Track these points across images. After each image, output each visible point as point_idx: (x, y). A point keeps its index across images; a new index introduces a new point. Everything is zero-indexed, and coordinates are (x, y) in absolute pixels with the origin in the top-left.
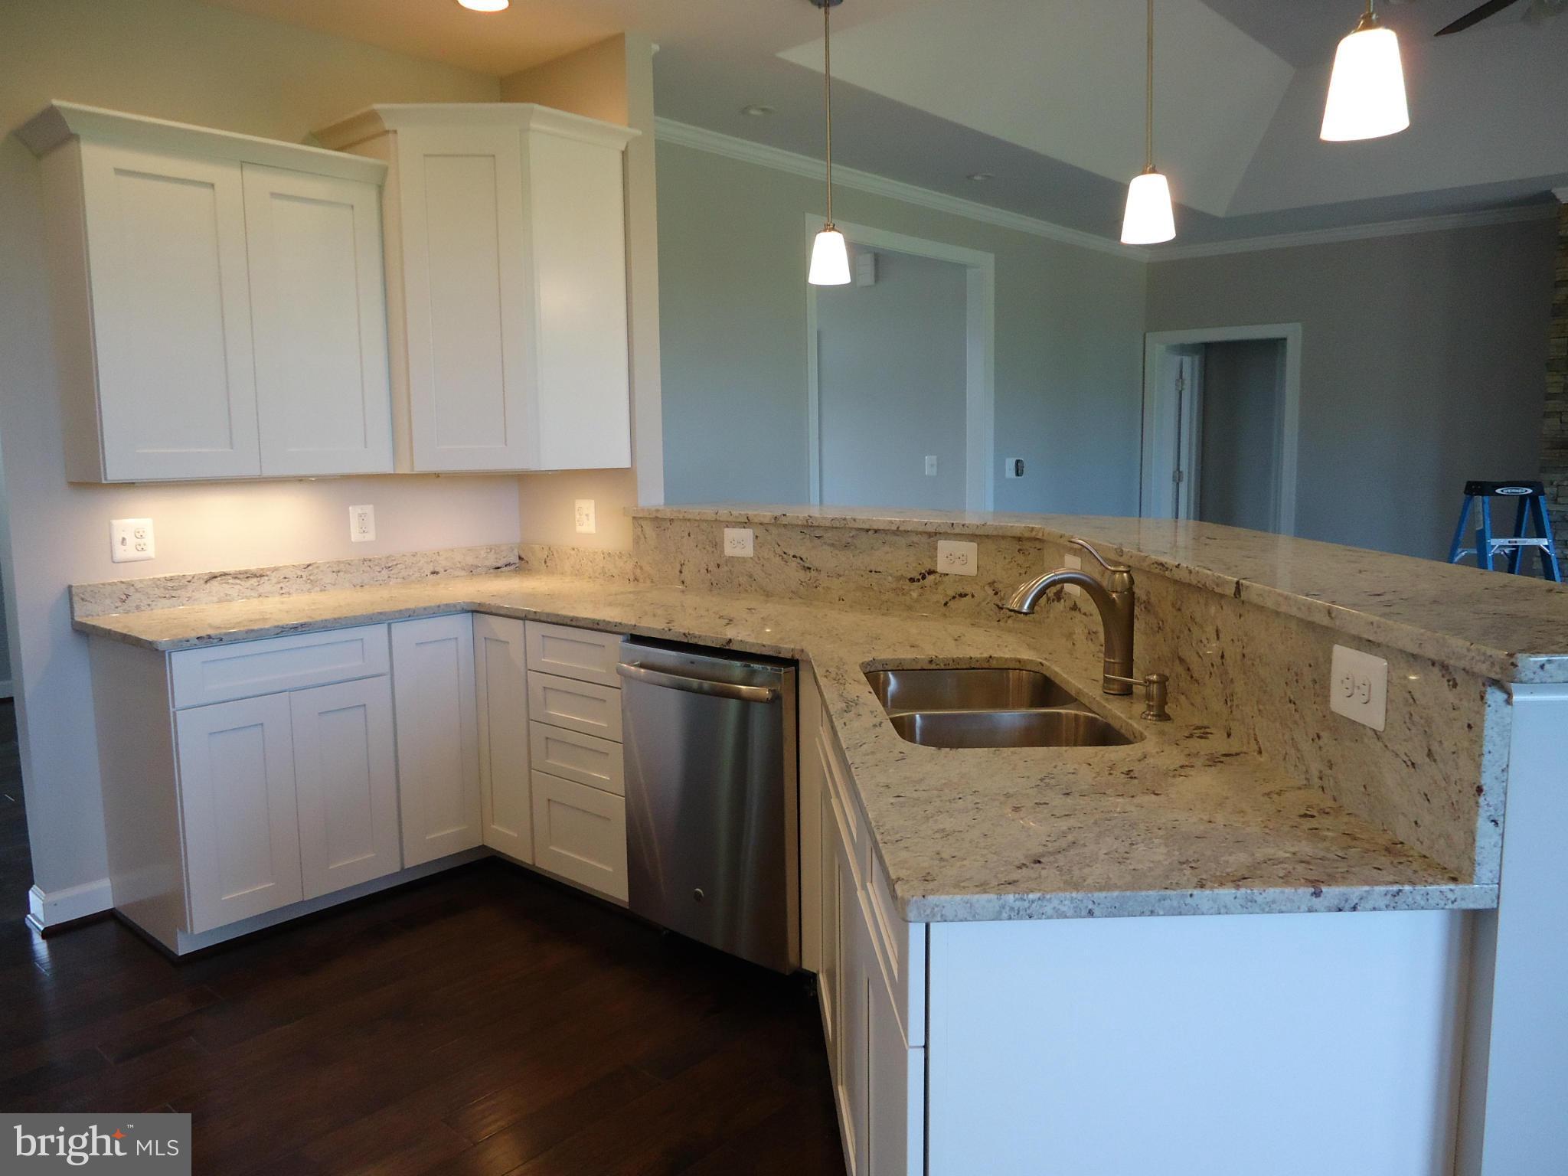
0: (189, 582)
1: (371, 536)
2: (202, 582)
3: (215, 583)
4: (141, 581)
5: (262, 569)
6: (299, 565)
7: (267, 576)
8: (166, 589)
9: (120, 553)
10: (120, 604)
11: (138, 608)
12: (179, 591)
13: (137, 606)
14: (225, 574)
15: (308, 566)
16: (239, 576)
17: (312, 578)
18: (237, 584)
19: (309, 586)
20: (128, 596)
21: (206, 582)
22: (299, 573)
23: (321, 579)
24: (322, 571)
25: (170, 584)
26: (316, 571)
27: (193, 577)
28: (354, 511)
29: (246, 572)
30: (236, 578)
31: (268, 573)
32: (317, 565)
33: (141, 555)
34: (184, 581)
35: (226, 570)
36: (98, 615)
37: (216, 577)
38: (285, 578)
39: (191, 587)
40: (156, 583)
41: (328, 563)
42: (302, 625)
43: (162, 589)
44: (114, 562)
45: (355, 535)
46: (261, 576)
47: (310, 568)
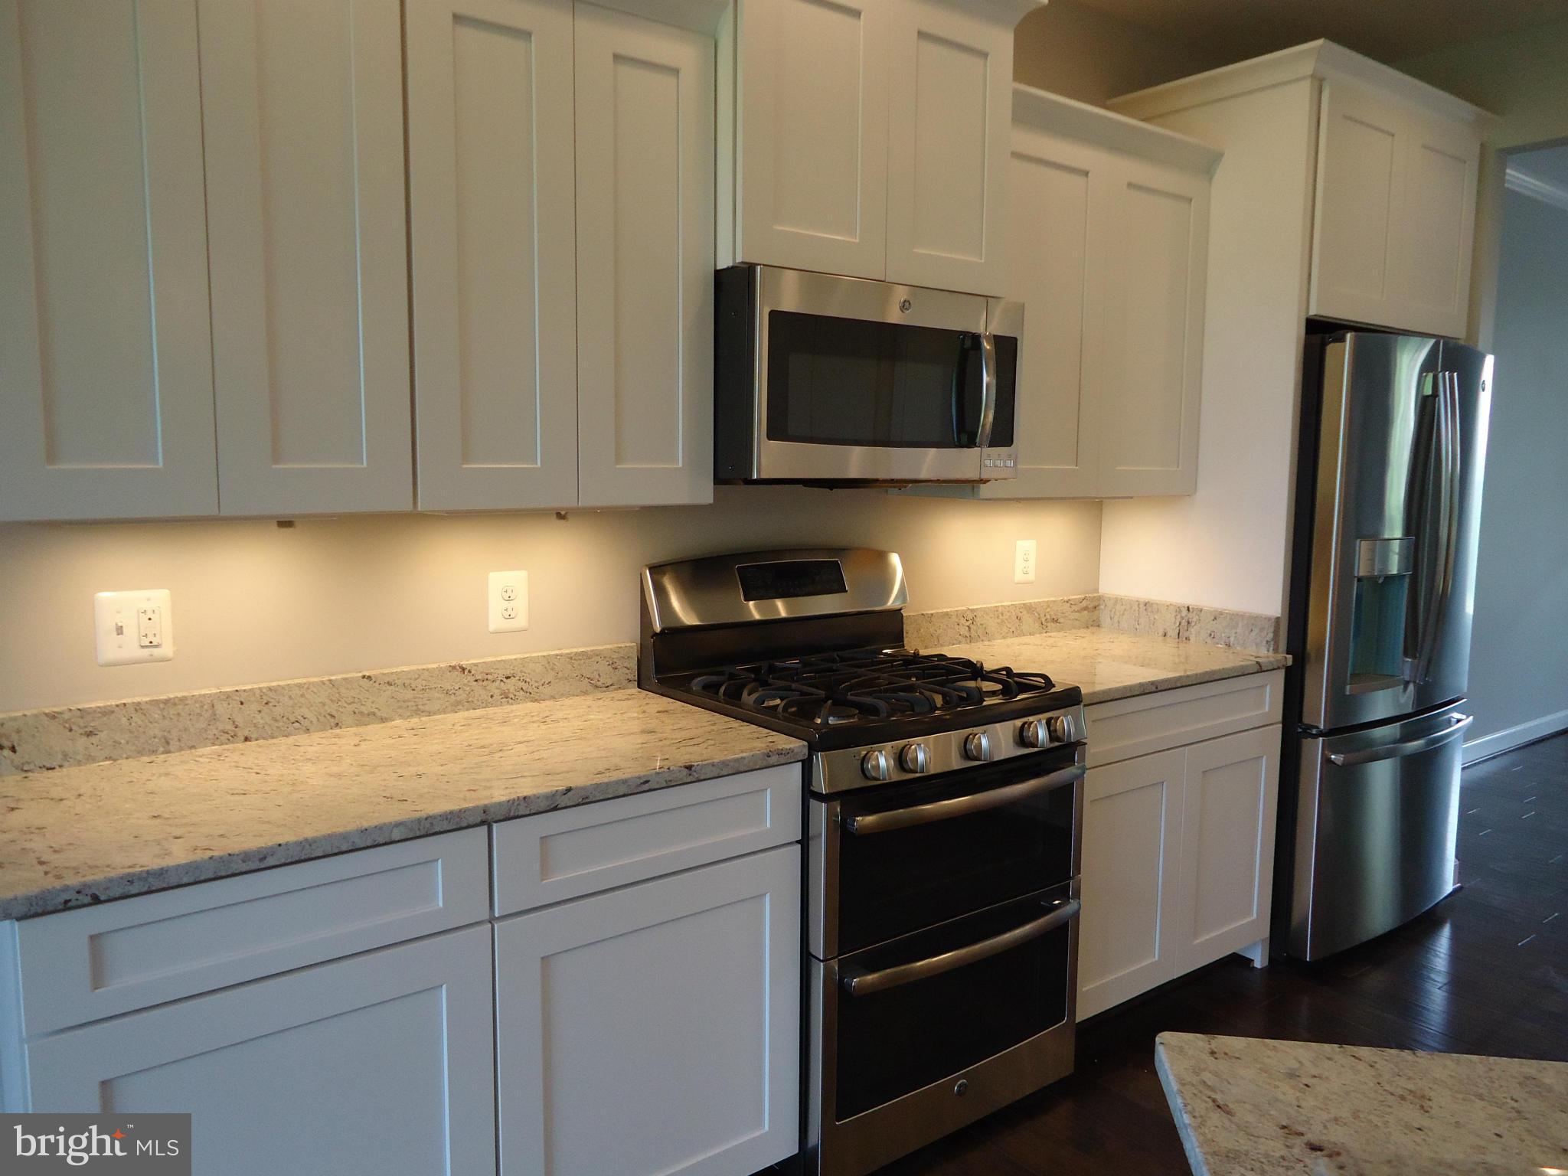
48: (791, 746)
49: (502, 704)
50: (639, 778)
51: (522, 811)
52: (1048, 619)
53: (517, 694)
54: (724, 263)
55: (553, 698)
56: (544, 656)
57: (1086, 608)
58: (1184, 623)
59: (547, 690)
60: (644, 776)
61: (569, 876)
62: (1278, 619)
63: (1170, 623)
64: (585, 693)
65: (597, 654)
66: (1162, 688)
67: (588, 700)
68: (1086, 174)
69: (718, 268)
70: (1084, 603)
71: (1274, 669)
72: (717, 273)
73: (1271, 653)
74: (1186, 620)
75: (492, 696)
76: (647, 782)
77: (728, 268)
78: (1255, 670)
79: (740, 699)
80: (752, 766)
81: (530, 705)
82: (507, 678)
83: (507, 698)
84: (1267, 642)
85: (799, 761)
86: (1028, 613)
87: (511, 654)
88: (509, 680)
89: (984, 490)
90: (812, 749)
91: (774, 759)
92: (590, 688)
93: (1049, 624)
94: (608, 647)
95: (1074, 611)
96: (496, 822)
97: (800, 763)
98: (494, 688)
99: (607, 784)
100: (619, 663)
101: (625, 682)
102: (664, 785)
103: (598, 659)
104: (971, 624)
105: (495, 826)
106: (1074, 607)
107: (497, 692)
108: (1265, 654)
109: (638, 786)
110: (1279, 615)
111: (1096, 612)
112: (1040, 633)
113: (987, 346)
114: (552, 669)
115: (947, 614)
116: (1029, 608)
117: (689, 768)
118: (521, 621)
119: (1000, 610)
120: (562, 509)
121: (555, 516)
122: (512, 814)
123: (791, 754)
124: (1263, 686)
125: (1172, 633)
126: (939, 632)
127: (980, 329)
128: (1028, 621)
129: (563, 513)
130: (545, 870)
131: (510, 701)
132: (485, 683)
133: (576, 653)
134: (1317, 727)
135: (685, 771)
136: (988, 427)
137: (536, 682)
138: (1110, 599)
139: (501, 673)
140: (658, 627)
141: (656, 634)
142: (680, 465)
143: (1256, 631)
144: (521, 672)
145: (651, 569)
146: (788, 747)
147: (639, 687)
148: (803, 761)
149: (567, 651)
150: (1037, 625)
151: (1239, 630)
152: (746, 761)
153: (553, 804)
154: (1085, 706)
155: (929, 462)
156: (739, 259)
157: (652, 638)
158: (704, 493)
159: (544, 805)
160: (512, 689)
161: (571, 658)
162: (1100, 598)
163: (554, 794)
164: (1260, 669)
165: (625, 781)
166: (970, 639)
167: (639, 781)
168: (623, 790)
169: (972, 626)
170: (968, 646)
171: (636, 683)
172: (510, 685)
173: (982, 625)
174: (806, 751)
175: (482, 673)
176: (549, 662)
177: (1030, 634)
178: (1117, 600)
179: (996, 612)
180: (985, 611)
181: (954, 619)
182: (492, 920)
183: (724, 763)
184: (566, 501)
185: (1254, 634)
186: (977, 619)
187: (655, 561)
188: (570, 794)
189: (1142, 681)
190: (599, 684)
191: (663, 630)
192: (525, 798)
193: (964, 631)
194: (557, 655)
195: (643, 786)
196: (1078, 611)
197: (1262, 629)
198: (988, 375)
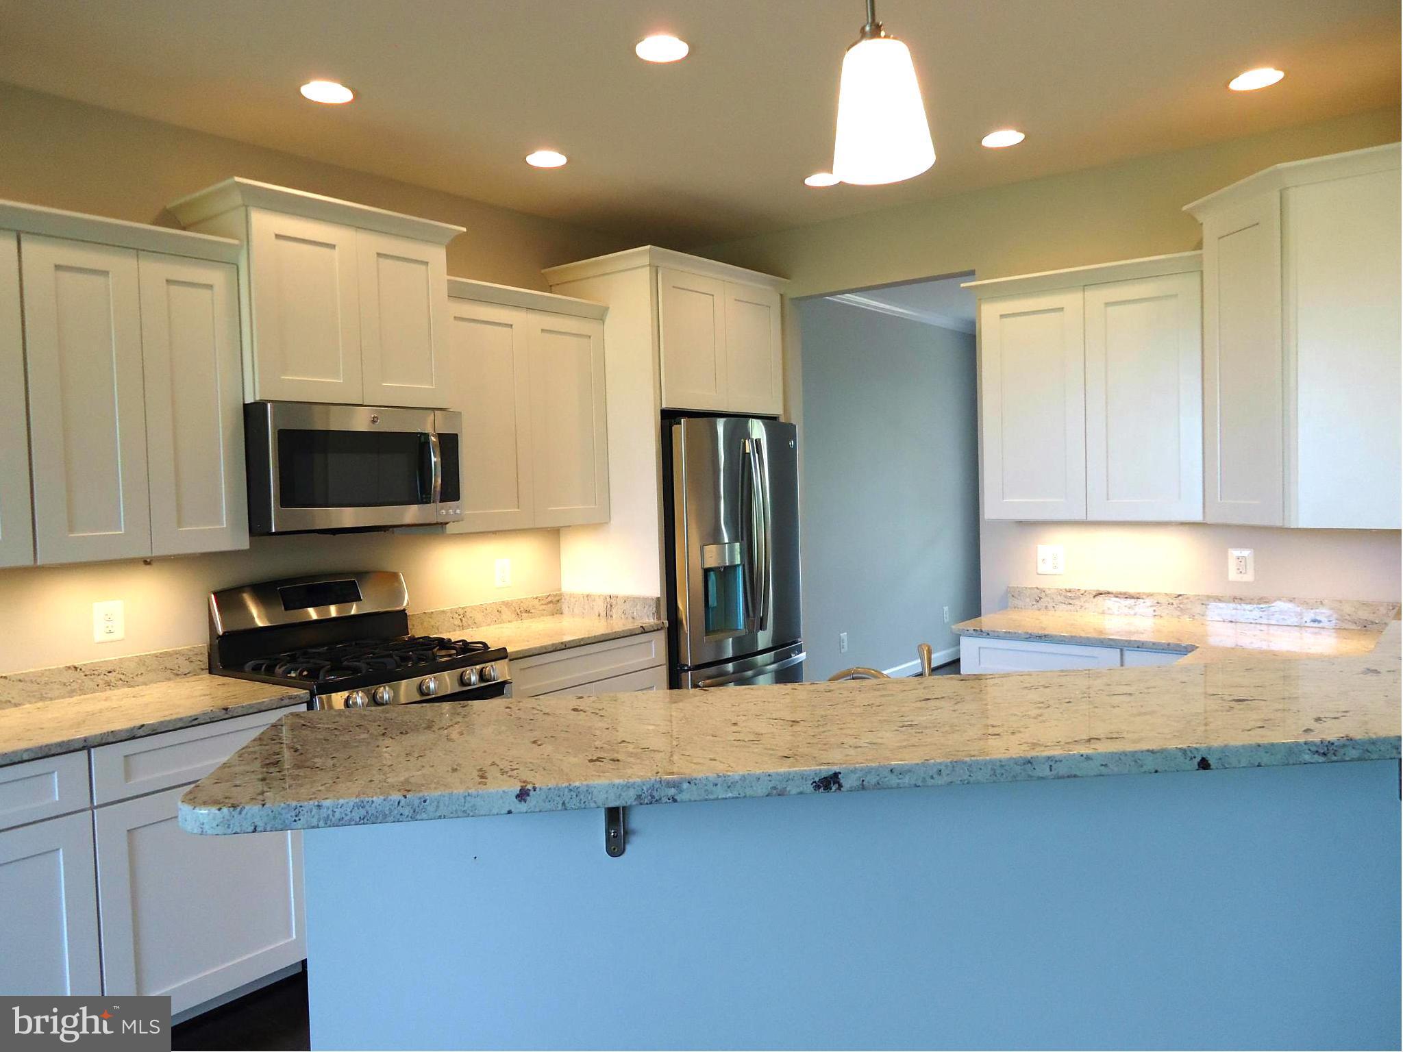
0: (1082, 594)
1: (1249, 577)
2: (1092, 596)
3: (1100, 598)
4: (1049, 589)
5: (1139, 593)
6: (1171, 594)
7: (1143, 599)
8: (1066, 597)
9: (1042, 568)
10: (1034, 603)
11: (1046, 607)
12: (1075, 601)
13: (1046, 606)
14: (1109, 593)
15: (1180, 595)
16: (1119, 595)
17: (1181, 606)
18: (1117, 602)
19: (1179, 613)
20: (1040, 598)
21: (1094, 597)
22: (1171, 601)
23: (1191, 609)
24: (1191, 601)
25: (1069, 594)
26: (1185, 601)
27: (1085, 592)
28: (1235, 553)
29: (1125, 594)
30: (1117, 597)
31: (1144, 597)
32: (1186, 596)
33: (1054, 571)
34: (1079, 594)
35: (1110, 590)
36: (1021, 608)
37: (1101, 594)
38: (1158, 603)
39: (1083, 599)
40: (1059, 592)
41: (1199, 596)
42: (1045, 636)
43: (1062, 597)
44: (1038, 574)
45: (1233, 575)
46: (1138, 598)
47: (1180, 598)
48: (298, 693)
49: (105, 690)
50: (190, 717)
51: (111, 739)
52: (522, 611)
53: (117, 683)
54: (249, 400)
55: (145, 684)
56: (137, 656)
57: (551, 602)
58: (609, 606)
59: (141, 679)
60: (195, 716)
61: (144, 780)
62: (658, 599)
63: (600, 607)
64: (169, 679)
65: (177, 653)
66: (570, 646)
67: (171, 684)
68: (512, 325)
69: (246, 402)
70: (549, 599)
71: (654, 631)
72: (246, 406)
73: (656, 621)
74: (610, 602)
75: (98, 685)
76: (197, 719)
77: (251, 404)
78: (640, 632)
79: (274, 673)
80: (270, 707)
81: (127, 689)
82: (110, 672)
83: (109, 686)
84: (653, 614)
85: (304, 703)
86: (506, 607)
87: (110, 656)
88: (110, 674)
89: (450, 528)
90: (312, 695)
91: (286, 702)
92: (172, 676)
93: (523, 614)
94: (186, 647)
95: (542, 604)
96: (93, 747)
97: (306, 704)
98: (99, 680)
99: (169, 721)
100: (194, 658)
101: (199, 671)
102: (209, 721)
103: (177, 656)
104: (463, 617)
105: (93, 750)
106: (542, 602)
107: (101, 682)
108: (650, 620)
109: (191, 721)
110: (659, 596)
111: (559, 604)
112: (517, 620)
113: (433, 439)
114: (144, 665)
115: (443, 611)
116: (507, 604)
117: (226, 709)
118: (119, 634)
119: (484, 607)
120: (148, 558)
121: (142, 563)
122: (104, 741)
123: (298, 698)
124: (650, 642)
125: (603, 614)
126: (438, 624)
127: (429, 429)
128: (507, 614)
129: (148, 560)
130: (128, 775)
131: (112, 688)
132: (92, 677)
133: (161, 653)
134: (687, 665)
135: (224, 711)
136: (439, 488)
137: (132, 674)
138: (567, 595)
139: (104, 669)
140: (220, 631)
141: (219, 636)
142: (225, 526)
143: (647, 607)
144: (120, 668)
145: (215, 594)
146: (296, 694)
147: (210, 673)
148: (307, 702)
149: (155, 652)
150: (514, 616)
151: (638, 607)
152: (265, 704)
153: (132, 735)
154: (510, 660)
155: (411, 513)
156: (258, 398)
157: (217, 639)
158: (244, 543)
159: (124, 736)
160: (113, 680)
161: (157, 657)
162: (561, 595)
163: (132, 729)
164: (644, 631)
165: (181, 719)
166: (463, 627)
167: (190, 719)
168: (180, 725)
169: (463, 619)
170: (461, 632)
171: (208, 671)
172: (111, 677)
173: (471, 617)
174: (308, 696)
175: (90, 670)
176: (141, 661)
177: (509, 622)
178: (571, 595)
179: (483, 609)
180: (473, 608)
181: (449, 614)
182: (92, 808)
183: (251, 706)
184: (146, 553)
185: (646, 609)
186: (467, 614)
187: (219, 588)
188: (143, 728)
189: (555, 642)
190: (180, 673)
191: (224, 633)
192: (112, 732)
193: (457, 622)
194: (146, 655)
195: (194, 722)
196: (545, 604)
197: (650, 606)
198: (435, 457)
